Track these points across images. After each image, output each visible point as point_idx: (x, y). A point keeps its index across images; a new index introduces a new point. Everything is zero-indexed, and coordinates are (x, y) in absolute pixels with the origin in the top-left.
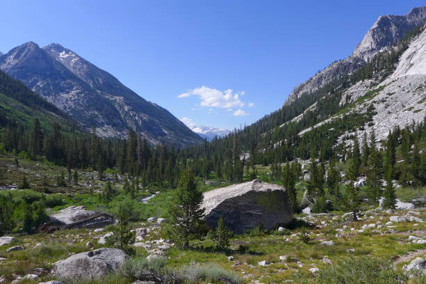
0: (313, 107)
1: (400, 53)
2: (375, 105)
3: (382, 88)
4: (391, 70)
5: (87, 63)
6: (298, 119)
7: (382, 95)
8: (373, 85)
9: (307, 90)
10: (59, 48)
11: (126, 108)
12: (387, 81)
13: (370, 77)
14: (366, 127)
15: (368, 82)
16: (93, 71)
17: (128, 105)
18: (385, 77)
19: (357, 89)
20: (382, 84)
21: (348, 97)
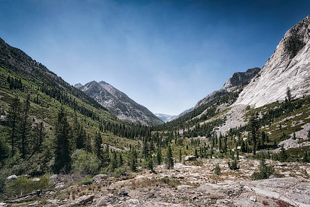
0: (205, 112)
1: (239, 93)
2: (227, 116)
3: (230, 108)
4: (235, 100)
5: (115, 89)
6: (199, 116)
7: (230, 112)
8: (228, 106)
9: (203, 103)
10: (104, 83)
11: (131, 107)
12: (233, 105)
13: (227, 103)
14: (223, 125)
15: (226, 104)
16: (117, 92)
17: (132, 106)
18: (233, 103)
19: (222, 107)
20: (231, 106)
21: (219, 110)
